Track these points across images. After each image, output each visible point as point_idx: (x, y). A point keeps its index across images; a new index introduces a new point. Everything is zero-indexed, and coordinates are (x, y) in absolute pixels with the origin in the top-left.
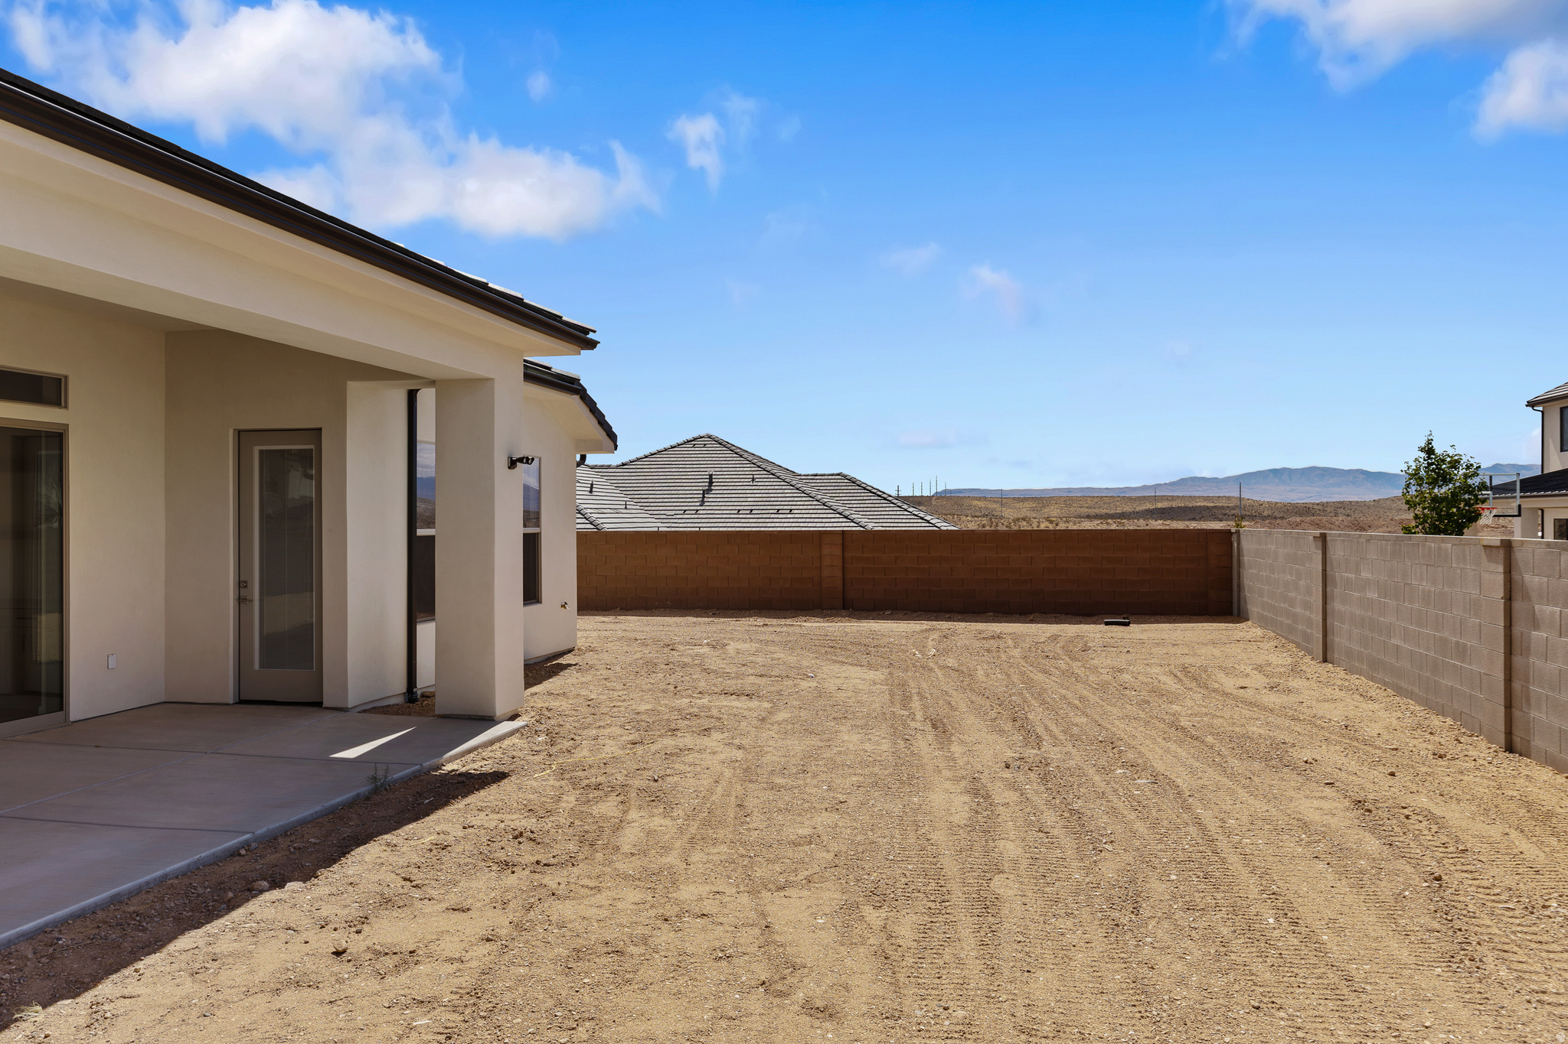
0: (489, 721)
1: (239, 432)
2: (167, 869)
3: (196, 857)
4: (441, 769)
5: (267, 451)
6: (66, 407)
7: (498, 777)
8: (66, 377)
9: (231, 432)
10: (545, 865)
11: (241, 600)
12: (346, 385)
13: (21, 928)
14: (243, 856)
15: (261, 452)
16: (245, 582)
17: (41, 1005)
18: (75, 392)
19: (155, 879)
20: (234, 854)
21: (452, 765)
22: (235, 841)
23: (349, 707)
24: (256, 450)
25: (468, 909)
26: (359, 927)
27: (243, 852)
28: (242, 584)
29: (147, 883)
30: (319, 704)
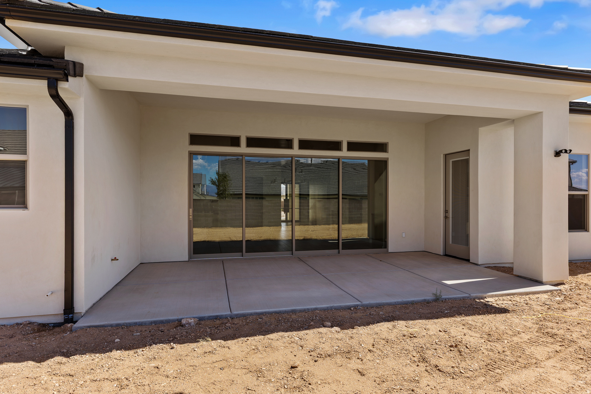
0: (540, 283)
1: (446, 155)
2: (318, 306)
3: (332, 305)
4: (483, 299)
5: (454, 161)
6: (388, 152)
7: (503, 311)
8: (388, 143)
9: (442, 156)
10: (438, 369)
11: (446, 217)
12: (478, 130)
13: (256, 311)
14: (352, 310)
15: (453, 161)
16: (447, 211)
17: (211, 339)
18: (390, 148)
19: (312, 309)
20: (349, 308)
21: (491, 300)
22: (352, 304)
23: (479, 264)
24: (451, 161)
25: (364, 375)
26: (316, 359)
27: (352, 309)
28: (446, 211)
29: (308, 309)
30: (468, 260)
